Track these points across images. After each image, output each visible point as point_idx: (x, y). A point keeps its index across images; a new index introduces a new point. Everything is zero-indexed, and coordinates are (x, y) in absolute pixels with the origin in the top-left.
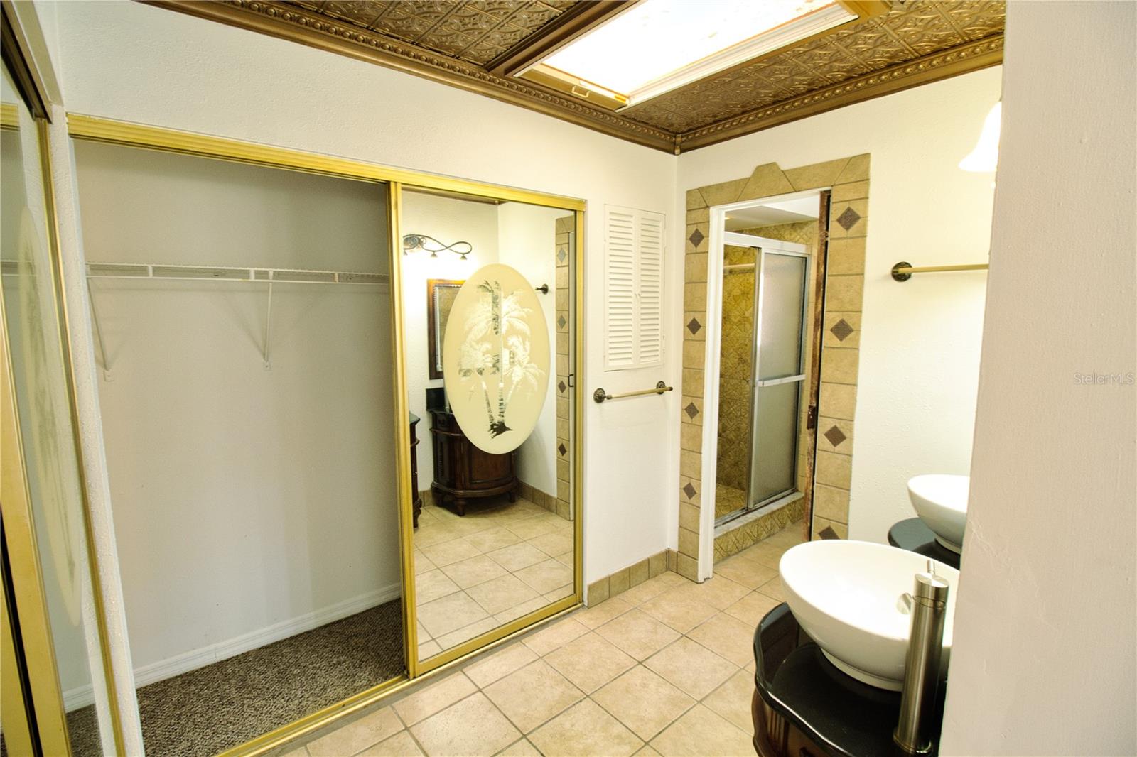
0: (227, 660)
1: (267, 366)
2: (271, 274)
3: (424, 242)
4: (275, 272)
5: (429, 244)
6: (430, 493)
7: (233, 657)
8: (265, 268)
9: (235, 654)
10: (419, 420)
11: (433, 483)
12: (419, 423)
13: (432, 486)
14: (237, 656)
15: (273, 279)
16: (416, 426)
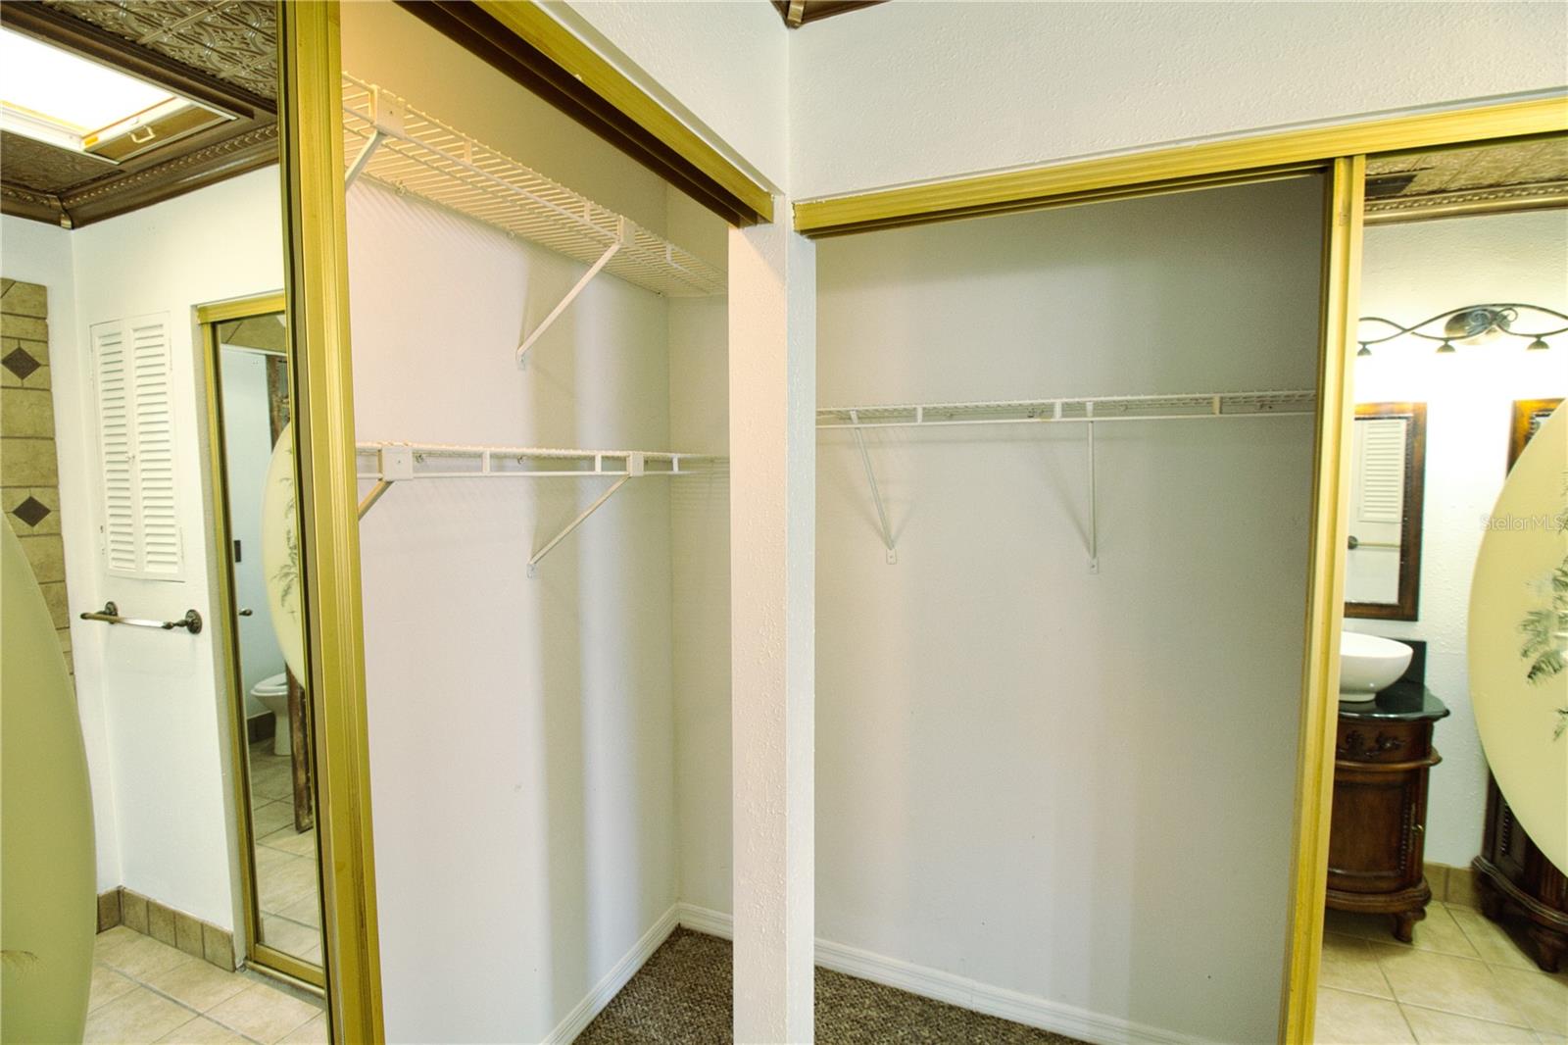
0: (984, 1017)
1: (1093, 566)
2: (1090, 407)
3: (1510, 318)
4: (1096, 404)
5: (1525, 322)
6: (1467, 880)
7: (993, 1017)
8: (1080, 397)
9: (997, 1014)
10: (1447, 713)
11: (1477, 859)
12: (1443, 720)
13: (1473, 864)
14: (999, 1019)
15: (1094, 415)
16: (1436, 724)
